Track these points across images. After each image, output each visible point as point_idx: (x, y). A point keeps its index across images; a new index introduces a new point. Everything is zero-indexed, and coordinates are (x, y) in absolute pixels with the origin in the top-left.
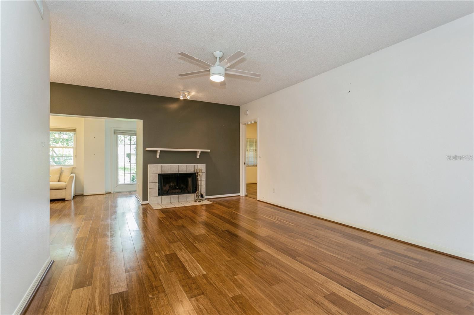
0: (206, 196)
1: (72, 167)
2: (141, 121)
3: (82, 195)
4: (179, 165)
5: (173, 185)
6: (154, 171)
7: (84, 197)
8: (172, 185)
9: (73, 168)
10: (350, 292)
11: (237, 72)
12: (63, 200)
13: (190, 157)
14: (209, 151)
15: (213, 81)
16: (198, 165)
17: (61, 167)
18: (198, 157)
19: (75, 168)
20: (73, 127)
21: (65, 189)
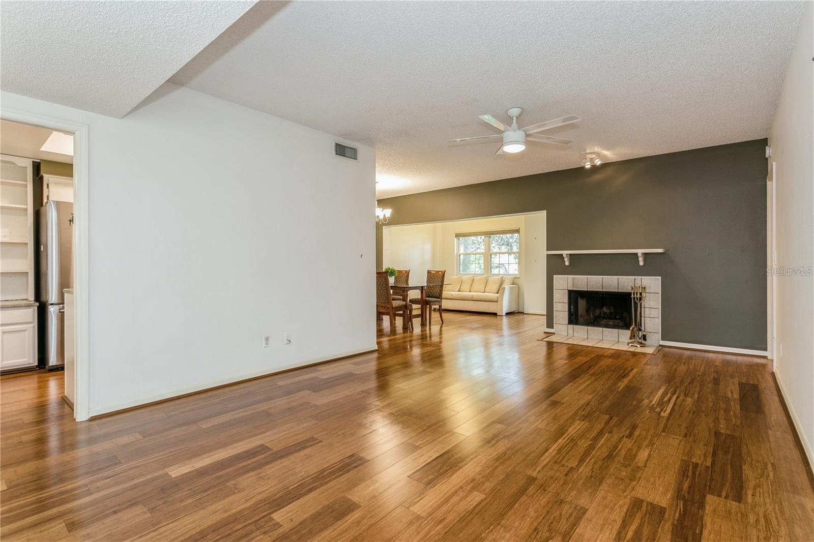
0: (662, 340)
1: (514, 276)
2: (544, 213)
3: (523, 313)
4: (602, 278)
5: (608, 311)
6: (561, 286)
7: (525, 315)
8: (605, 310)
9: (515, 278)
10: (430, 457)
11: (539, 128)
12: (495, 314)
13: (627, 264)
14: (660, 251)
15: (521, 152)
16: (641, 279)
17: (502, 276)
18: (641, 263)
19: (519, 278)
20: (515, 227)
21: (497, 302)
